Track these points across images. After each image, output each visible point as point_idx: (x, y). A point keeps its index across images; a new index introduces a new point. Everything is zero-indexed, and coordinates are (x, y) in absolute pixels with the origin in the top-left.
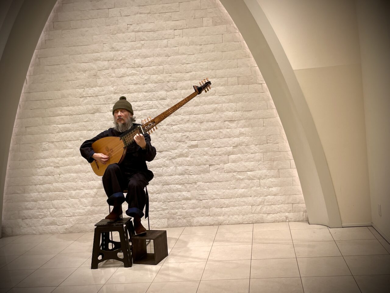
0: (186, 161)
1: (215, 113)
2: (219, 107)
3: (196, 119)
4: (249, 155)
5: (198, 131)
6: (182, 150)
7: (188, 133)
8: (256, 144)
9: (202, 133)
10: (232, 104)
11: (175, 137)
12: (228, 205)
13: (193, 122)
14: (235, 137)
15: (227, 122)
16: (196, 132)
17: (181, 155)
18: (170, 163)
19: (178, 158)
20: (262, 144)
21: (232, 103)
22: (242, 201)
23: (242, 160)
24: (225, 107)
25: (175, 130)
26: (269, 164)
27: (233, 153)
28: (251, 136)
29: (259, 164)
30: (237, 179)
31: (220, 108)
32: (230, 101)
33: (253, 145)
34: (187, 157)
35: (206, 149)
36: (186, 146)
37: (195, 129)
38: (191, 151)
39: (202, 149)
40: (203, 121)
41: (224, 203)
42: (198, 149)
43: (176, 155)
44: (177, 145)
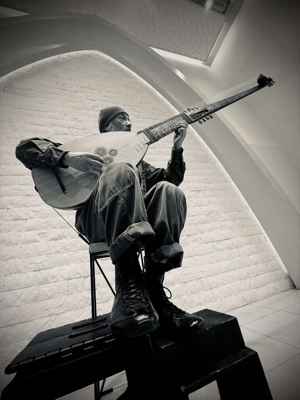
4: (221, 222)
8: (224, 212)
12: (217, 284)
14: (205, 205)
15: (194, 192)
20: (229, 212)
22: (230, 276)
23: (217, 228)
26: (241, 230)
27: (207, 222)
28: (218, 205)
29: (232, 231)
30: (218, 249)
33: (222, 213)
41: (213, 282)
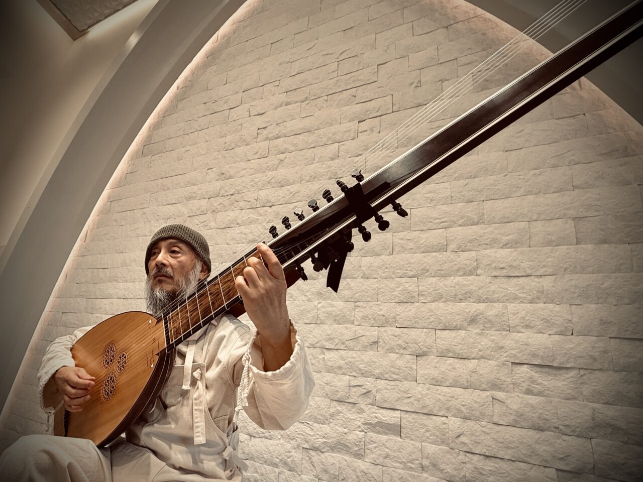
0: (354, 471)
1: (474, 330)
2: (491, 313)
3: (400, 342)
5: (406, 379)
6: (346, 430)
7: (371, 380)
9: (418, 390)
10: (550, 306)
11: (327, 384)
13: (391, 350)
16: (397, 383)
17: (339, 446)
18: (304, 461)
19: (328, 451)
21: (552, 302)
24: (520, 315)
25: (330, 364)
31: (496, 316)
32: (541, 296)
34: (359, 456)
35: (431, 449)
36: (358, 420)
37: (394, 373)
38: (375, 443)
39: (418, 444)
40: (425, 349)
42: (399, 439)
43: (325, 440)
44: (332, 410)
